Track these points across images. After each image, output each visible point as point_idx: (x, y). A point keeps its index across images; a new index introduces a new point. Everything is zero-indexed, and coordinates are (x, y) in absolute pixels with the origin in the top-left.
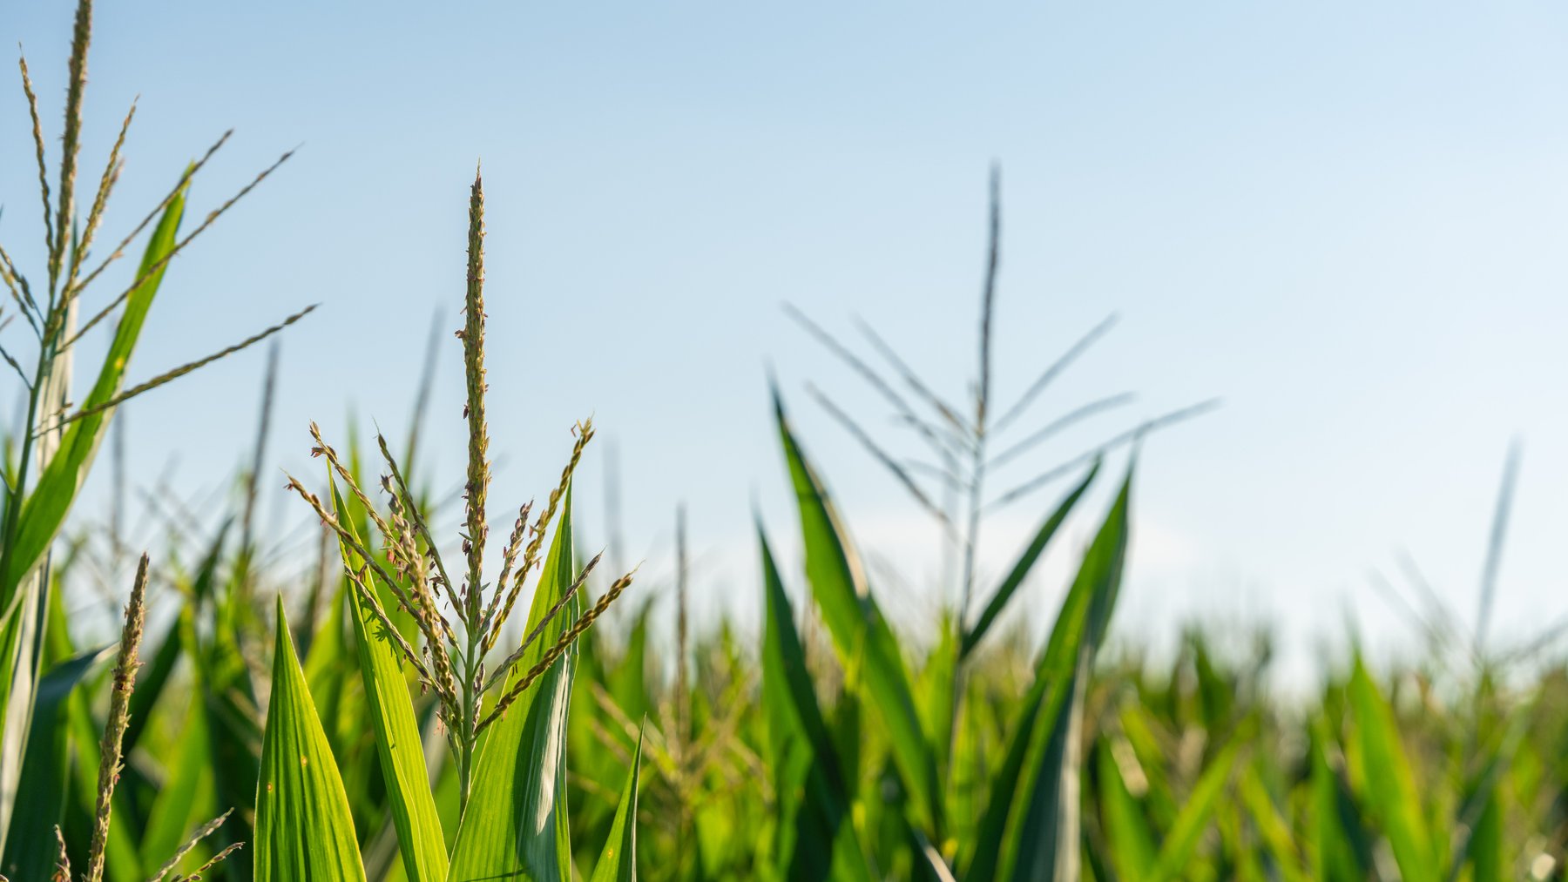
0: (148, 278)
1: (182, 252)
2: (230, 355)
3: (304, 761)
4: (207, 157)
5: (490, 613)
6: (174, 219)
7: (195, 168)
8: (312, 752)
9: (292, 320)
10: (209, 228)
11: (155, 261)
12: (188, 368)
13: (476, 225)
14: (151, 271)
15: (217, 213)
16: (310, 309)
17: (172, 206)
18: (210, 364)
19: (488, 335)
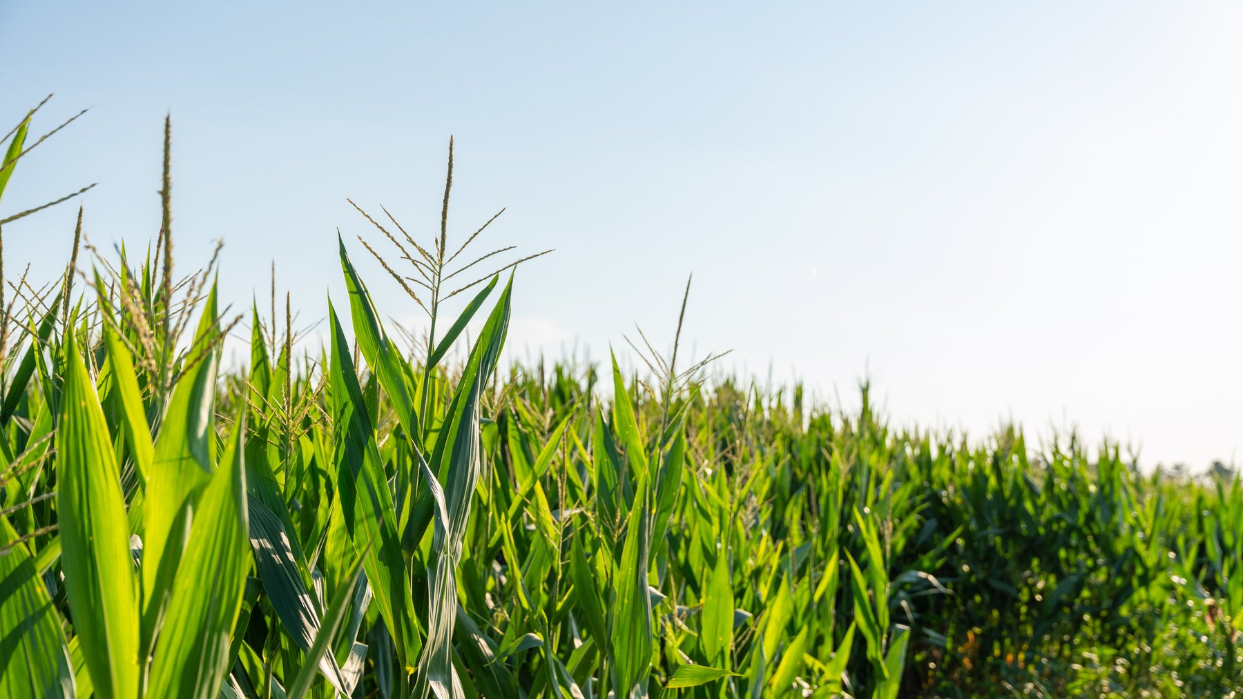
0: (8, 167)
1: (26, 155)
2: (51, 207)
3: (83, 404)
4: (39, 107)
5: (175, 330)
6: (22, 138)
7: (33, 112)
8: (88, 400)
9: (83, 190)
10: (41, 144)
11: (12, 158)
12: (28, 212)
13: (167, 138)
14: (10, 163)
15: (46, 137)
16: (93, 185)
17: (21, 129)
18: (40, 211)
19: (173, 193)
